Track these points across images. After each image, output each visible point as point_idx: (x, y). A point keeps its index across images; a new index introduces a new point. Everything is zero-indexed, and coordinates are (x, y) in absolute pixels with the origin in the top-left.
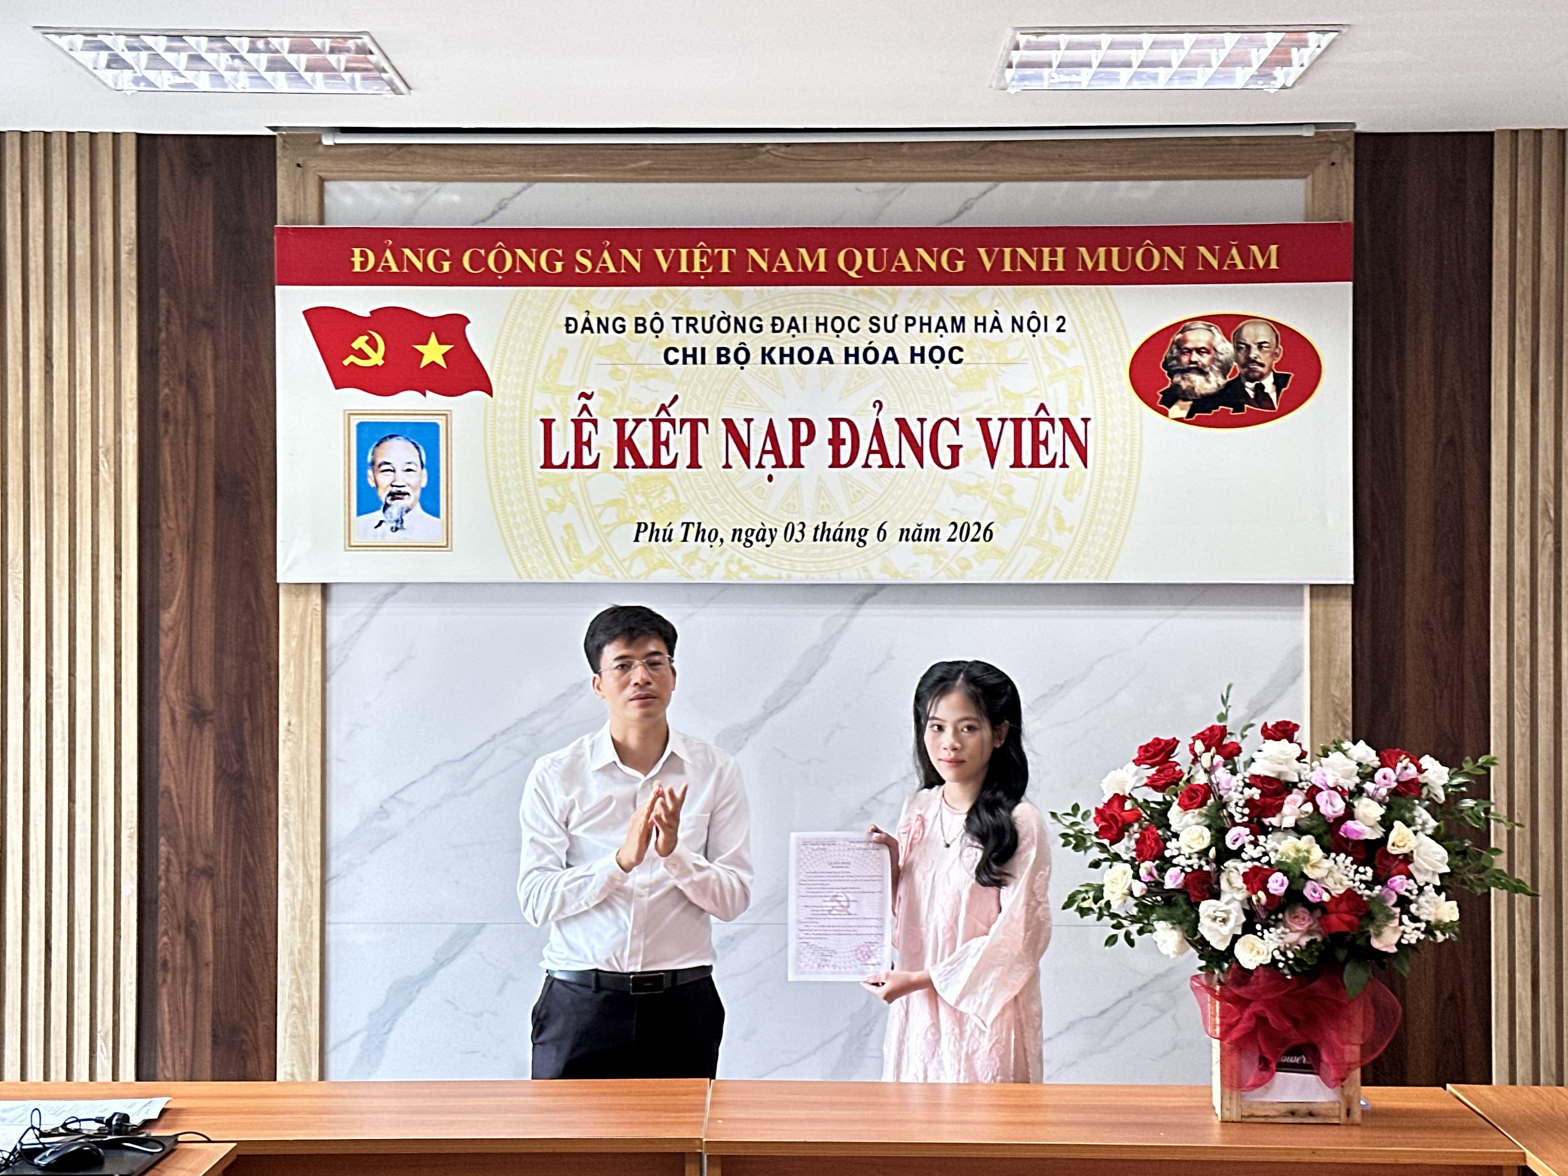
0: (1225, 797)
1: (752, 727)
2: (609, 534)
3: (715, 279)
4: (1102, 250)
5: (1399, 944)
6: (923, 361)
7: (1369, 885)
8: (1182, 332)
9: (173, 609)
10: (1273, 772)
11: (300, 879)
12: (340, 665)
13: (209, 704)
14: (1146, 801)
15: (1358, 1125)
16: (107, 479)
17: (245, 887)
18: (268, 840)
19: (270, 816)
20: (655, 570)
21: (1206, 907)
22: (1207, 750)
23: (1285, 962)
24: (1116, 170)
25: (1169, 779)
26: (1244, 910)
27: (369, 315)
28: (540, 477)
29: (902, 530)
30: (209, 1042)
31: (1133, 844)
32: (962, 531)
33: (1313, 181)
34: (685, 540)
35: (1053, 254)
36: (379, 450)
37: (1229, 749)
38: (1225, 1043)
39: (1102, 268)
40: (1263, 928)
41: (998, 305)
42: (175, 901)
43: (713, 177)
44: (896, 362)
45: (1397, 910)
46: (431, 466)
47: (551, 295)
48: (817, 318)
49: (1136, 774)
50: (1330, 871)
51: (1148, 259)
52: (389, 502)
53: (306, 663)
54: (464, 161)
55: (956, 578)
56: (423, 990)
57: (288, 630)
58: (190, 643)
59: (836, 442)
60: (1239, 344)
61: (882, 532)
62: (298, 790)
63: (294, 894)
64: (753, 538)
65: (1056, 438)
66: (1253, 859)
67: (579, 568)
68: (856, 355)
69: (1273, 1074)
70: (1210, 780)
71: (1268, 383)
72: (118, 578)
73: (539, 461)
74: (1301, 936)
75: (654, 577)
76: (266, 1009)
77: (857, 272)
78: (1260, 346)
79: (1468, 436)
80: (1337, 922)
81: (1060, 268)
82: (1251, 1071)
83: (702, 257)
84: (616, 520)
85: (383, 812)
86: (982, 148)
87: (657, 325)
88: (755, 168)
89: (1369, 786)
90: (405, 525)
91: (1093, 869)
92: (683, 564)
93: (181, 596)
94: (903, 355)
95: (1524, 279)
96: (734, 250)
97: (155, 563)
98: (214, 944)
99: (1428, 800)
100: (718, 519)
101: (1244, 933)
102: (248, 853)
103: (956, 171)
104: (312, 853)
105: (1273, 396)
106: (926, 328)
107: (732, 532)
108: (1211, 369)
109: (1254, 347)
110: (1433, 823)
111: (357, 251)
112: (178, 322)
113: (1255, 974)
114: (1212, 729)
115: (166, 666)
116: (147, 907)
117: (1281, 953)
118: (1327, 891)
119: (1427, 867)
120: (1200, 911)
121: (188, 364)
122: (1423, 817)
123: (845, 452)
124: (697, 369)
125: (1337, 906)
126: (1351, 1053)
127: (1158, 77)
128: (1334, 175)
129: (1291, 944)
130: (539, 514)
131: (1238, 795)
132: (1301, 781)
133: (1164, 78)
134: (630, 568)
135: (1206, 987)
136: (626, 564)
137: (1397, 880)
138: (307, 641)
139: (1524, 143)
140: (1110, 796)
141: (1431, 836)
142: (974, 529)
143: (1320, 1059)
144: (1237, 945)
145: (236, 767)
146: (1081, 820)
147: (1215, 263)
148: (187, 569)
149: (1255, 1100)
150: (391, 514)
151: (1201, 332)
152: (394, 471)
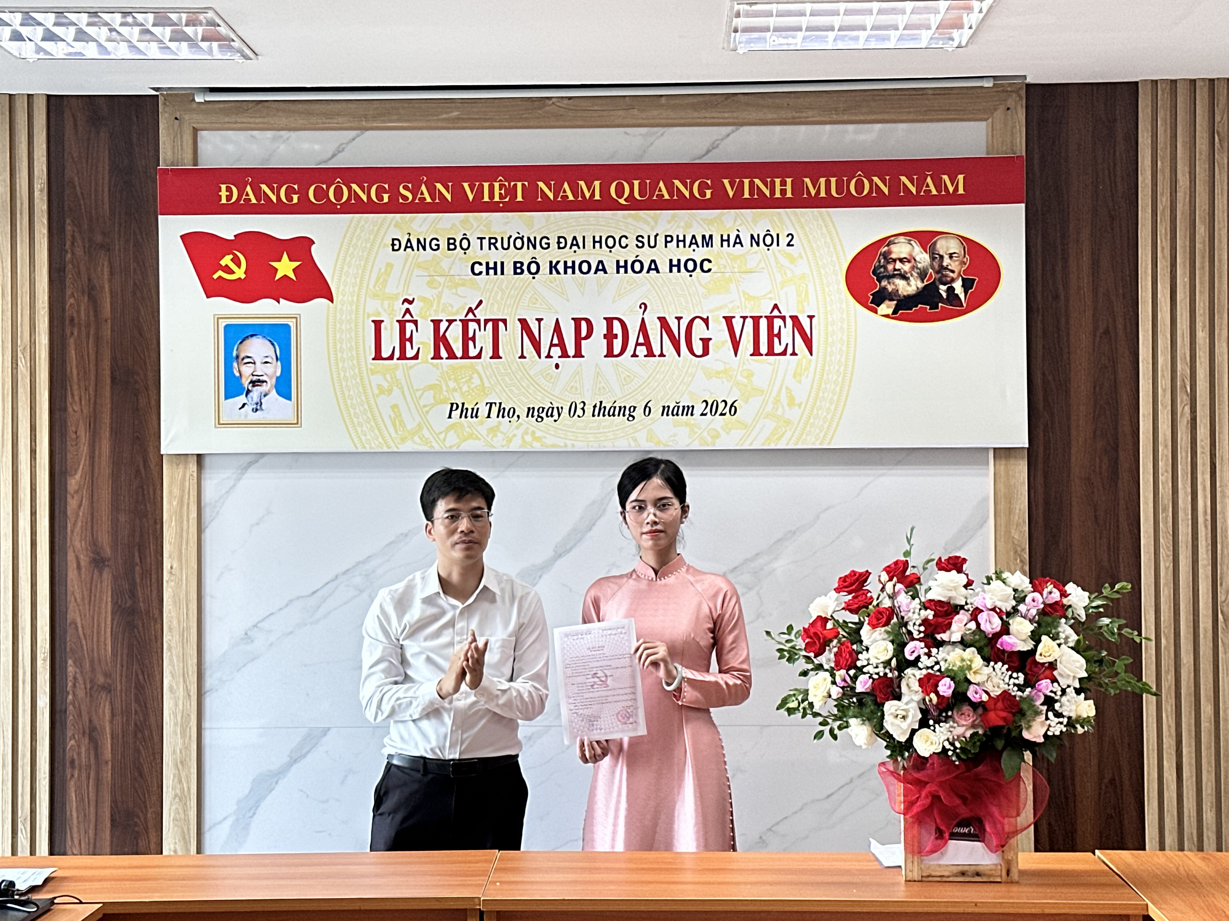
0: (906, 618)
1: (546, 567)
2: (427, 412)
3: (510, 207)
4: (822, 180)
5: (1045, 736)
6: (679, 271)
7: (1021, 688)
8: (888, 245)
9: (78, 477)
10: (945, 597)
11: (181, 692)
12: (212, 521)
13: (108, 551)
14: (844, 621)
15: (1017, 883)
16: (25, 372)
17: (137, 701)
18: (155, 662)
19: (156, 642)
20: (464, 441)
21: (890, 707)
22: (891, 579)
23: (954, 751)
24: (834, 116)
25: (861, 603)
26: (921, 709)
27: (233, 238)
28: (373, 367)
29: (664, 407)
30: (108, 824)
31: (832, 656)
32: (712, 408)
33: (992, 122)
34: (489, 417)
35: (783, 183)
36: (243, 347)
37: (909, 579)
38: (907, 817)
39: (823, 194)
40: (935, 723)
41: (740, 225)
42: (80, 711)
43: (509, 124)
44: (658, 272)
45: (1045, 708)
46: (284, 358)
47: (380, 221)
48: (594, 237)
49: (837, 600)
50: (989, 676)
51: (860, 186)
52: (250, 388)
53: (185, 518)
54: (310, 113)
55: (708, 445)
56: (279, 782)
57: (170, 492)
58: (92, 503)
59: (610, 336)
60: (934, 255)
61: (647, 409)
62: (179, 621)
63: (176, 705)
64: (544, 415)
65: (787, 331)
66: (928, 668)
67: (403, 440)
68: (625, 267)
69: (946, 843)
70: (894, 605)
71: (958, 286)
72: (33, 452)
73: (370, 354)
74: (966, 730)
75: (464, 447)
76: (154, 798)
77: (625, 200)
78: (951, 256)
79: (1120, 326)
80: (996, 718)
81: (789, 195)
82: (929, 839)
83: (500, 189)
84: (433, 402)
85: (247, 637)
86: (726, 99)
87: (465, 244)
88: (544, 117)
89: (1022, 608)
90: (263, 406)
91: (802, 678)
92: (487, 436)
93: (84, 465)
94: (664, 267)
95: (1164, 199)
96: (526, 183)
97: (64, 441)
98: (112, 745)
99: (1073, 618)
100: (515, 399)
101: (921, 727)
102: (140, 672)
103: (704, 118)
104: (190, 673)
105: (962, 296)
106: (681, 244)
107: (526, 410)
108: (912, 275)
109: (946, 257)
110: (1074, 637)
111: (223, 187)
112: (81, 245)
113: (930, 761)
114: (896, 563)
115: (72, 522)
116: (57, 716)
117: (950, 743)
118: (987, 692)
119: (1069, 673)
120: (885, 709)
121: (89, 280)
122: (1067, 633)
123: (617, 345)
124: (498, 279)
125: (995, 704)
126: (1010, 824)
127: (856, 39)
128: (1009, 118)
129: (958, 737)
130: (371, 396)
131: (916, 616)
132: (967, 604)
133: (862, 40)
134: (444, 440)
135: (892, 772)
136: (442, 436)
137: (1044, 684)
138: (186, 501)
139: (1163, 91)
140: (814, 617)
141: (1072, 648)
142: (721, 406)
143: (985, 830)
144: (915, 737)
145: (129, 603)
146: (793, 638)
147: (914, 190)
148: (89, 444)
149: (932, 863)
150: (252, 398)
151: (904, 245)
152: (254, 363)
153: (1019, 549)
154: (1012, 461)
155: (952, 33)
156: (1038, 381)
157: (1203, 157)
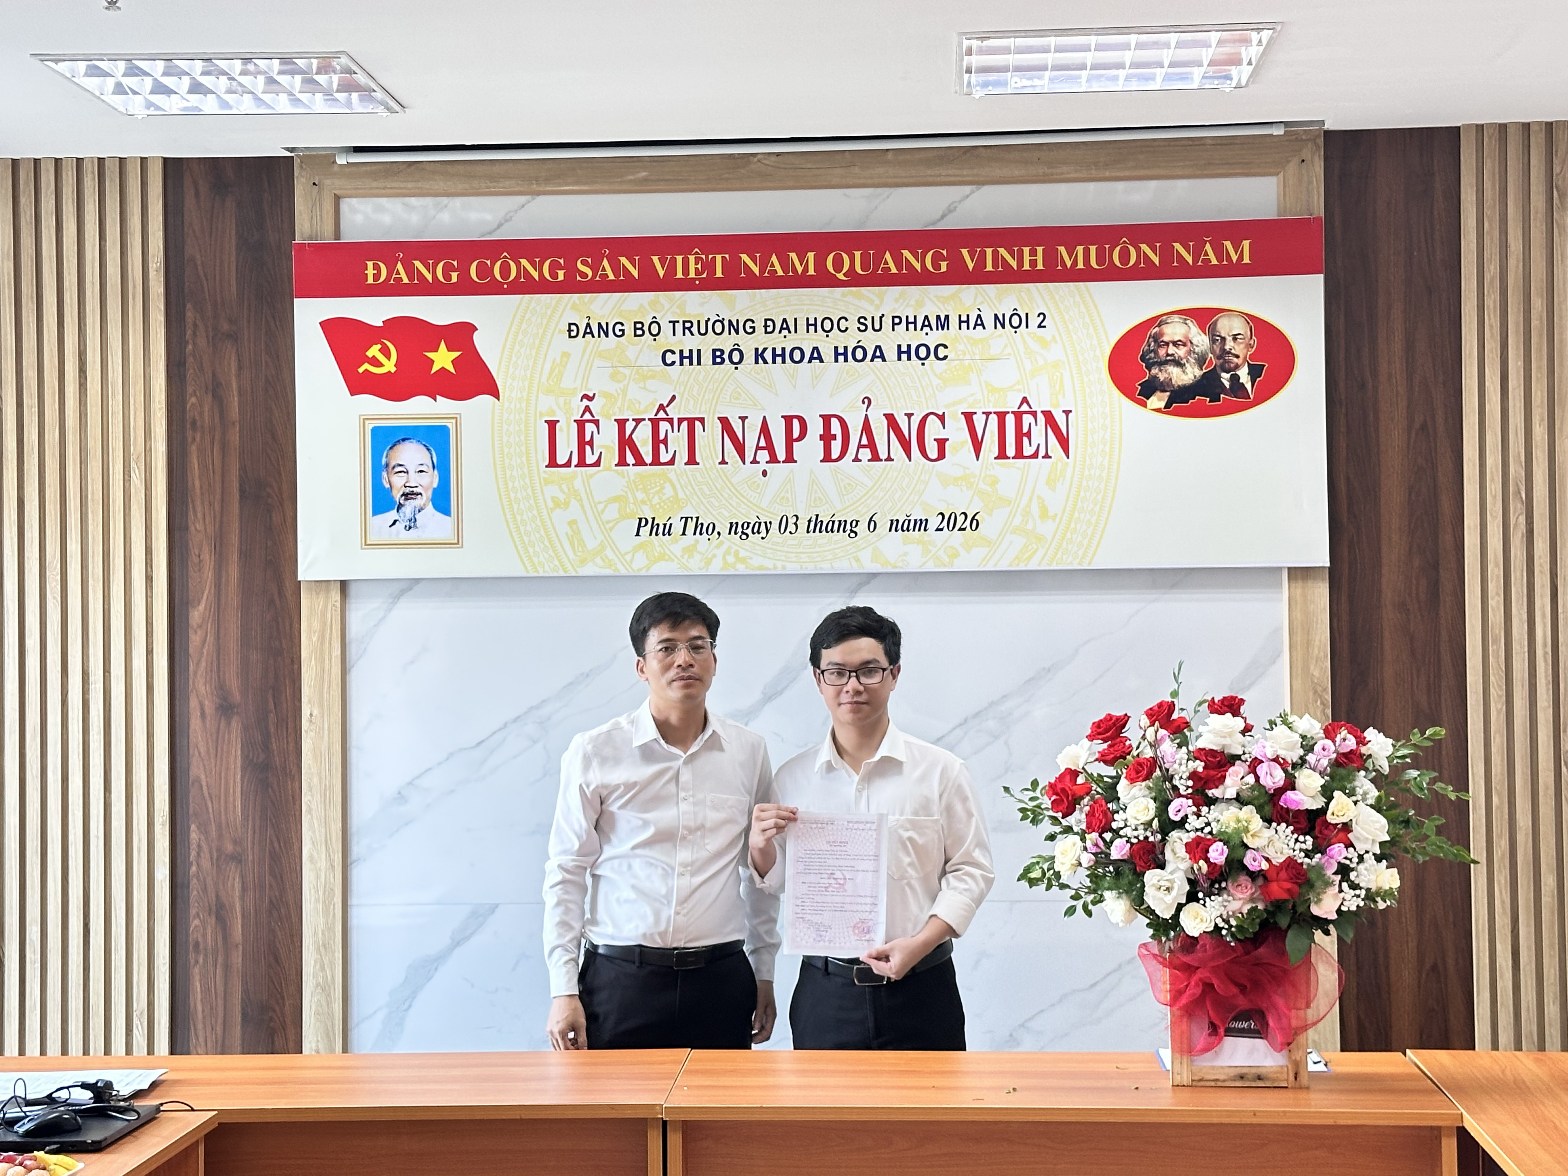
0: (1171, 770)
1: (750, 713)
2: (611, 529)
3: (710, 284)
4: (1080, 249)
5: (1339, 911)
6: (909, 359)
7: (1308, 854)
8: (1159, 326)
9: (202, 607)
10: (1217, 745)
11: (323, 864)
12: (358, 659)
13: (237, 697)
14: (1099, 775)
15: (1308, 1088)
16: (139, 486)
17: (272, 873)
18: (293, 826)
19: (294, 804)
20: (655, 562)
21: (1152, 877)
22: (1152, 724)
23: (1228, 930)
24: (1093, 172)
25: (1118, 753)
26: (1189, 880)
27: (381, 324)
28: (546, 476)
29: (892, 521)
30: (239, 1019)
31: (1083, 817)
32: (949, 521)
33: (1285, 178)
34: (684, 534)
35: (1033, 253)
36: (392, 453)
37: (1176, 724)
38: (1174, 1009)
39: (1080, 266)
40: (1205, 896)
41: (982, 303)
42: (206, 885)
43: (707, 186)
44: (884, 360)
45: (1338, 878)
46: (442, 466)
47: (554, 302)
48: (808, 319)
49: (1089, 749)
50: (1270, 841)
51: (1125, 256)
52: (402, 502)
53: (327, 658)
54: (470, 177)
55: (945, 566)
56: (440, 969)
57: (309, 626)
58: (218, 637)
59: (827, 438)
60: (1215, 338)
61: (872, 523)
62: (320, 778)
63: (318, 878)
64: (749, 531)
65: (1039, 430)
66: (1197, 830)
67: (583, 562)
68: (845, 354)
69: (1221, 1039)
70: (1156, 754)
71: (1244, 374)
72: (149, 579)
73: (544, 461)
74: (1244, 904)
75: (655, 570)
76: (292, 988)
77: (845, 275)
78: (1235, 338)
79: (1440, 420)
80: (1278, 890)
81: (1040, 266)
82: (1200, 1034)
83: (696, 264)
84: (617, 516)
85: (401, 797)
86: (965, 153)
87: (655, 329)
88: (747, 177)
89: (1311, 758)
90: (417, 523)
91: (1048, 842)
92: (682, 557)
93: (209, 594)
94: (891, 353)
95: (1492, 267)
96: (727, 256)
97: (185, 567)
98: (242, 926)
99: (1374, 771)
100: (714, 513)
101: (1189, 901)
102: (275, 839)
103: (940, 175)
104: (334, 839)
105: (1248, 386)
106: (911, 326)
107: (729, 525)
108: (1188, 361)
109: (1229, 339)
110: (1374, 793)
111: (370, 264)
112: (204, 334)
113: (1201, 943)
114: (1160, 705)
115: (195, 662)
116: (179, 891)
117: (1224, 920)
118: (1267, 860)
119: (1367, 836)
120: (1145, 880)
121: (214, 375)
122: (1365, 788)
123: (836, 447)
124: (694, 370)
125: (1278, 874)
126: (1298, 1018)
127: (1115, 78)
128: (1304, 172)
129: (1234, 913)
130: (545, 511)
131: (1183, 768)
132: (1244, 753)
133: (1121, 80)
134: (632, 561)
135: (1155, 956)
136: (628, 557)
137: (1337, 849)
138: (327, 636)
139: (1490, 138)
140: (1063, 770)
141: (1371, 806)
142: (961, 519)
143: (1268, 1025)
144: (1181, 913)
145: (262, 756)
146: (1039, 795)
147: (1190, 260)
148: (214, 568)
149: (1205, 1064)
150: (404, 513)
151: (1177, 325)
152: (407, 472)
153: (1319, 689)
154: (1310, 583)
155: (1230, 70)
156: (1342, 486)
157: (1539, 215)
